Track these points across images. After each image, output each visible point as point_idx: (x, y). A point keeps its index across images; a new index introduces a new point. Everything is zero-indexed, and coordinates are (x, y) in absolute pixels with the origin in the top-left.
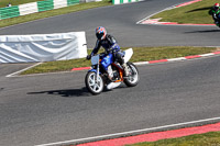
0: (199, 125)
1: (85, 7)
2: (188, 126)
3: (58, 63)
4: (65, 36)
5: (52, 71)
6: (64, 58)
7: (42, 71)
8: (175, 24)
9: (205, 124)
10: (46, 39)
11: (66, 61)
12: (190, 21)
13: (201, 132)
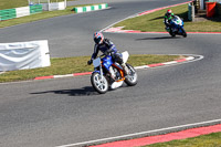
0: (163, 134)
1: (48, 15)
2: (151, 135)
3: (21, 72)
4: (28, 44)
5: (14, 80)
6: (27, 68)
7: (5, 80)
8: (139, 32)
9: (169, 132)
10: (9, 48)
11: (29, 70)
12: (153, 29)
13: (164, 140)
